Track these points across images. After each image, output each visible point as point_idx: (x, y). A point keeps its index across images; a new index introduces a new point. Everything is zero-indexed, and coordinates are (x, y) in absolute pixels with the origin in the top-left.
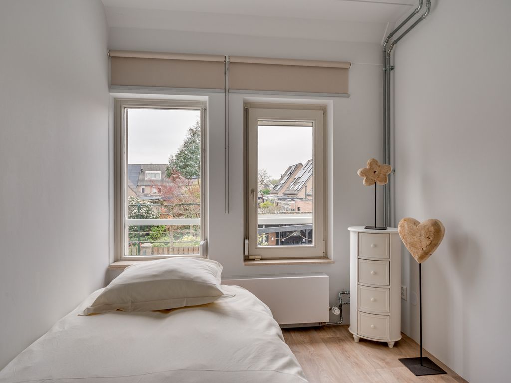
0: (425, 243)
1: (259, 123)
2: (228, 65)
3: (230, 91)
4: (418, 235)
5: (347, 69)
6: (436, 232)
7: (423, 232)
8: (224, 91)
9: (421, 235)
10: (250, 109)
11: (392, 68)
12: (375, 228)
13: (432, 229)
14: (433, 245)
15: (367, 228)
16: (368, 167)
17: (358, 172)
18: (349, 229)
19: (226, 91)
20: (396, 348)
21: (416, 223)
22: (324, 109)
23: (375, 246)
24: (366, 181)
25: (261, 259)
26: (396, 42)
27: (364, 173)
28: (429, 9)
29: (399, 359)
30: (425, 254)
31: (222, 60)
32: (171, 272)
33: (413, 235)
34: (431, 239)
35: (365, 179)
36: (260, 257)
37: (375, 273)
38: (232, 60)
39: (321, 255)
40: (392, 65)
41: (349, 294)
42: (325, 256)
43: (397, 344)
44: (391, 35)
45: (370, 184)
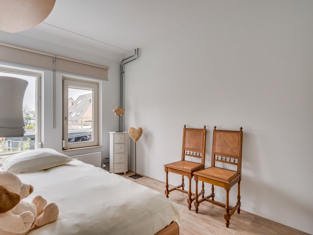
0: (138, 135)
1: (69, 87)
2: (55, 59)
3: (56, 71)
4: (135, 133)
5: (107, 70)
6: (141, 131)
7: (137, 132)
8: (52, 70)
9: (136, 133)
10: (65, 80)
11: (124, 72)
12: (119, 132)
13: (140, 130)
14: (140, 136)
15: (116, 132)
16: (117, 109)
17: (113, 111)
18: (110, 133)
19: (54, 71)
20: (127, 174)
21: (134, 129)
22: (98, 84)
23: (120, 138)
24: (116, 114)
25: (70, 149)
26: (125, 63)
27: (115, 111)
28: (138, 57)
29: (129, 177)
30: (137, 139)
31: (52, 56)
32: (45, 153)
33: (134, 133)
34: (139, 134)
35: (116, 113)
36: (69, 148)
37: (120, 148)
38: (57, 57)
39: (96, 144)
40: (123, 71)
41: (109, 159)
42: (98, 145)
43: (127, 173)
44: (123, 60)
45: (118, 115)
